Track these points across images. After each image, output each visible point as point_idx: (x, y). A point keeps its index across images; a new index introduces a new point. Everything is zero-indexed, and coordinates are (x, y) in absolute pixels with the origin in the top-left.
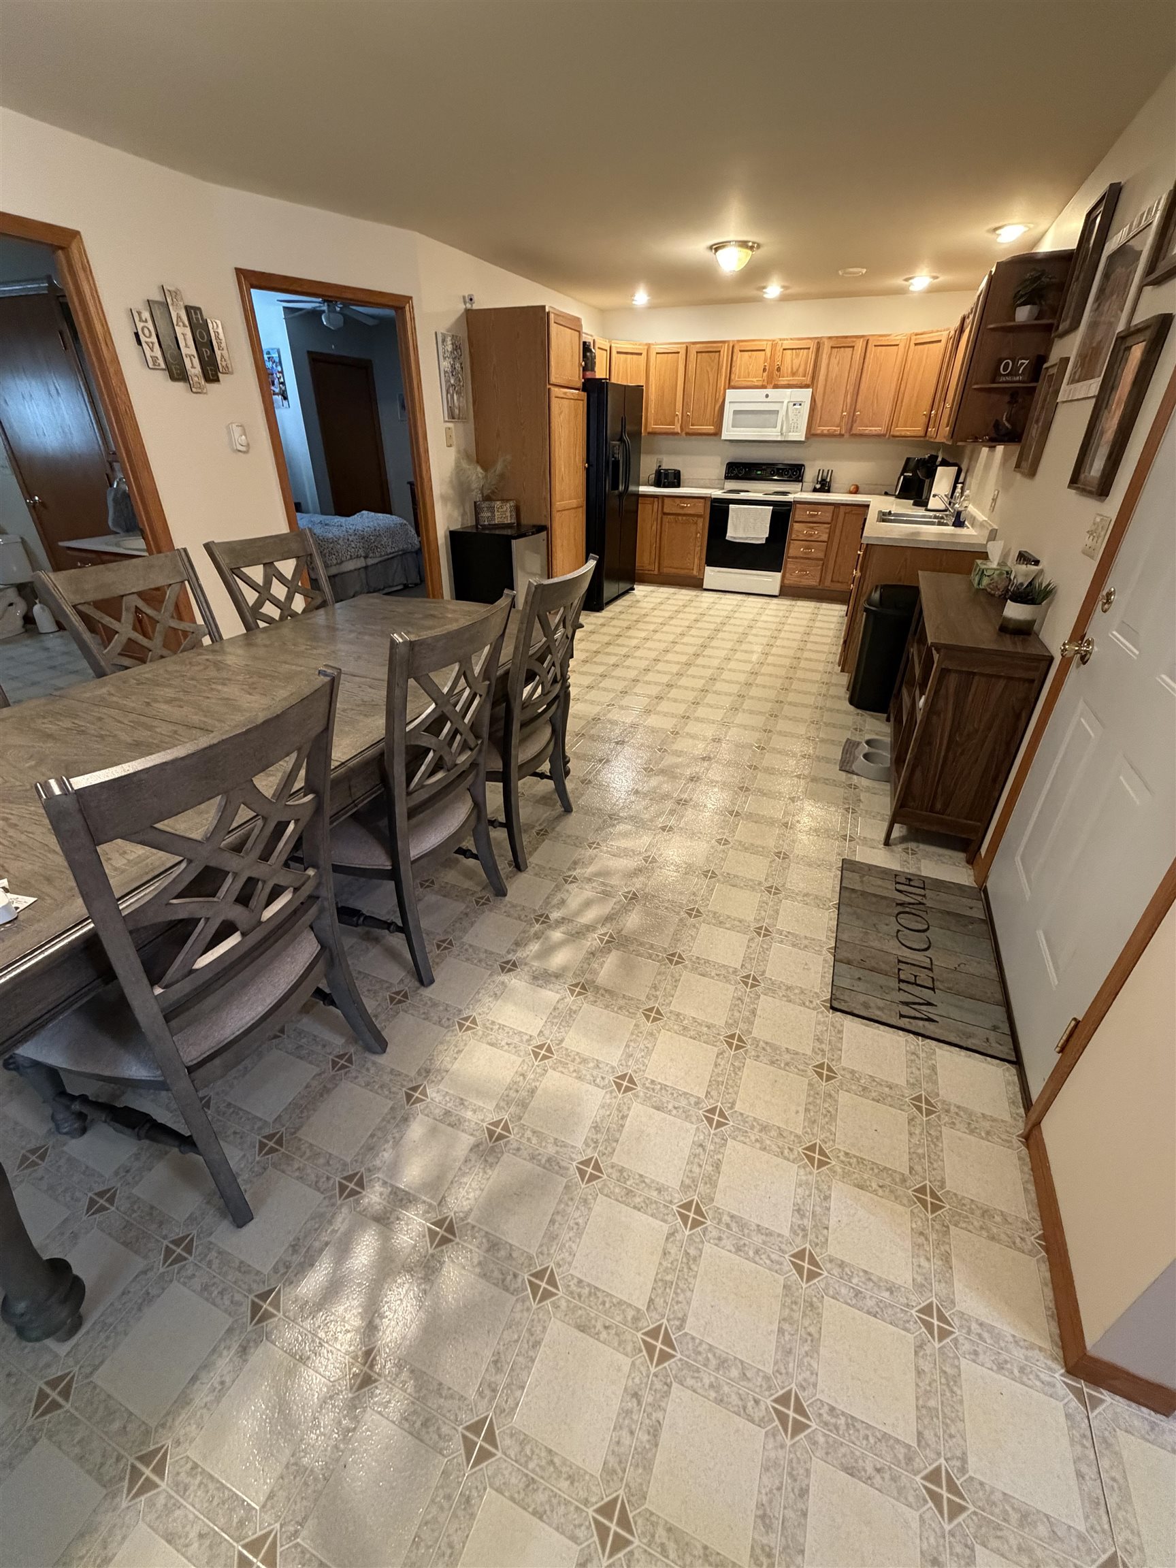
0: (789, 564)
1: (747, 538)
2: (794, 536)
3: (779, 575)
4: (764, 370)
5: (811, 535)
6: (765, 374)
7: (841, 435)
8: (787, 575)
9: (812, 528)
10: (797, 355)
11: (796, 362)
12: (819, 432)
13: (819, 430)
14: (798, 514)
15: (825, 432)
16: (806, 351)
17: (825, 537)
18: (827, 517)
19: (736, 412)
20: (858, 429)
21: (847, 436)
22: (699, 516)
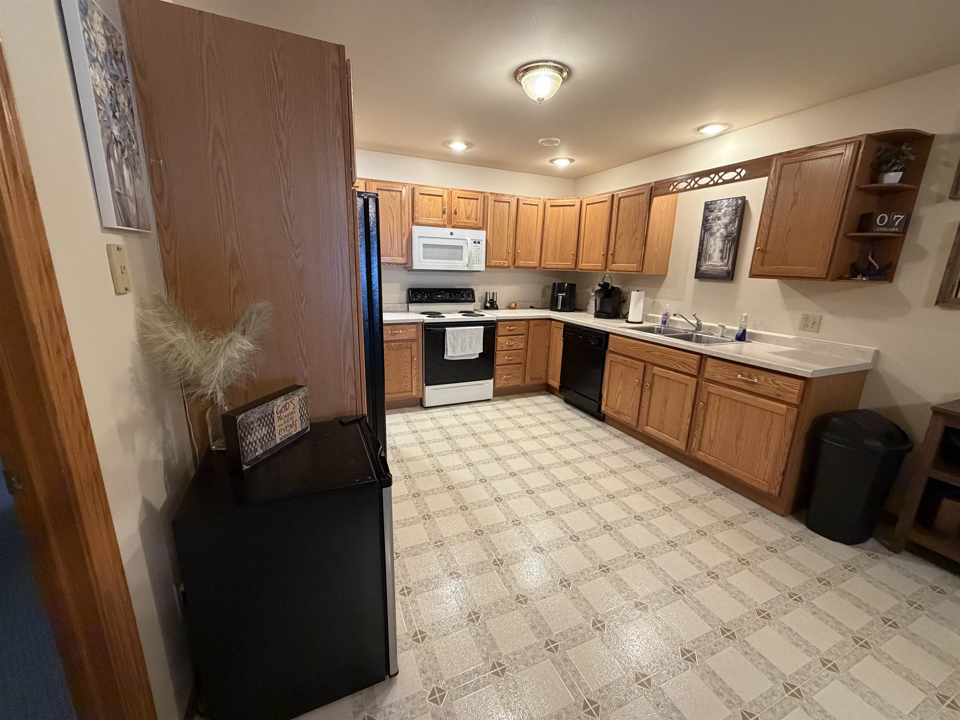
0: (499, 371)
1: (463, 356)
2: (499, 348)
3: (491, 381)
4: (444, 212)
5: (512, 346)
6: (445, 216)
7: (508, 267)
8: (498, 381)
9: (512, 340)
10: (469, 204)
11: (469, 208)
12: (493, 264)
13: (494, 262)
14: (501, 330)
15: (498, 264)
16: (475, 201)
17: (522, 345)
18: (522, 330)
19: (425, 246)
20: (521, 263)
21: (512, 267)
22: (413, 340)
